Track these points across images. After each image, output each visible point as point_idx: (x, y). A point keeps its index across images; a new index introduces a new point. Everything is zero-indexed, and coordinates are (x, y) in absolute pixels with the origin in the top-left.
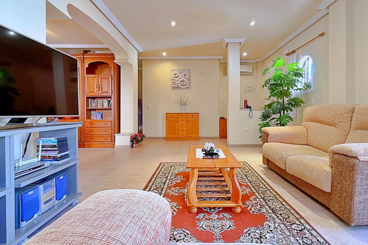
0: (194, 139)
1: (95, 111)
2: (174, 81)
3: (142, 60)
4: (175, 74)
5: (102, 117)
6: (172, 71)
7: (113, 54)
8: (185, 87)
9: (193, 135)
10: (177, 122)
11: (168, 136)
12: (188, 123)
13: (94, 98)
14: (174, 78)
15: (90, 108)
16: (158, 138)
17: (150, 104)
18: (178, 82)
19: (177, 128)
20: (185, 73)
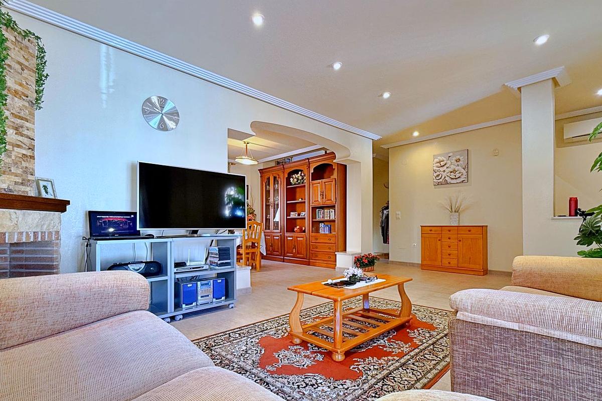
0: (473, 273)
1: (323, 224)
2: (438, 173)
3: (388, 148)
4: (439, 162)
5: (330, 231)
6: (435, 157)
7: (333, 153)
8: (459, 180)
9: (471, 266)
10: (439, 240)
11: (425, 263)
12: (461, 243)
13: (322, 208)
14: (438, 169)
15: (318, 219)
16: (412, 265)
17: (399, 213)
18: (444, 174)
19: (439, 251)
20: (458, 157)
